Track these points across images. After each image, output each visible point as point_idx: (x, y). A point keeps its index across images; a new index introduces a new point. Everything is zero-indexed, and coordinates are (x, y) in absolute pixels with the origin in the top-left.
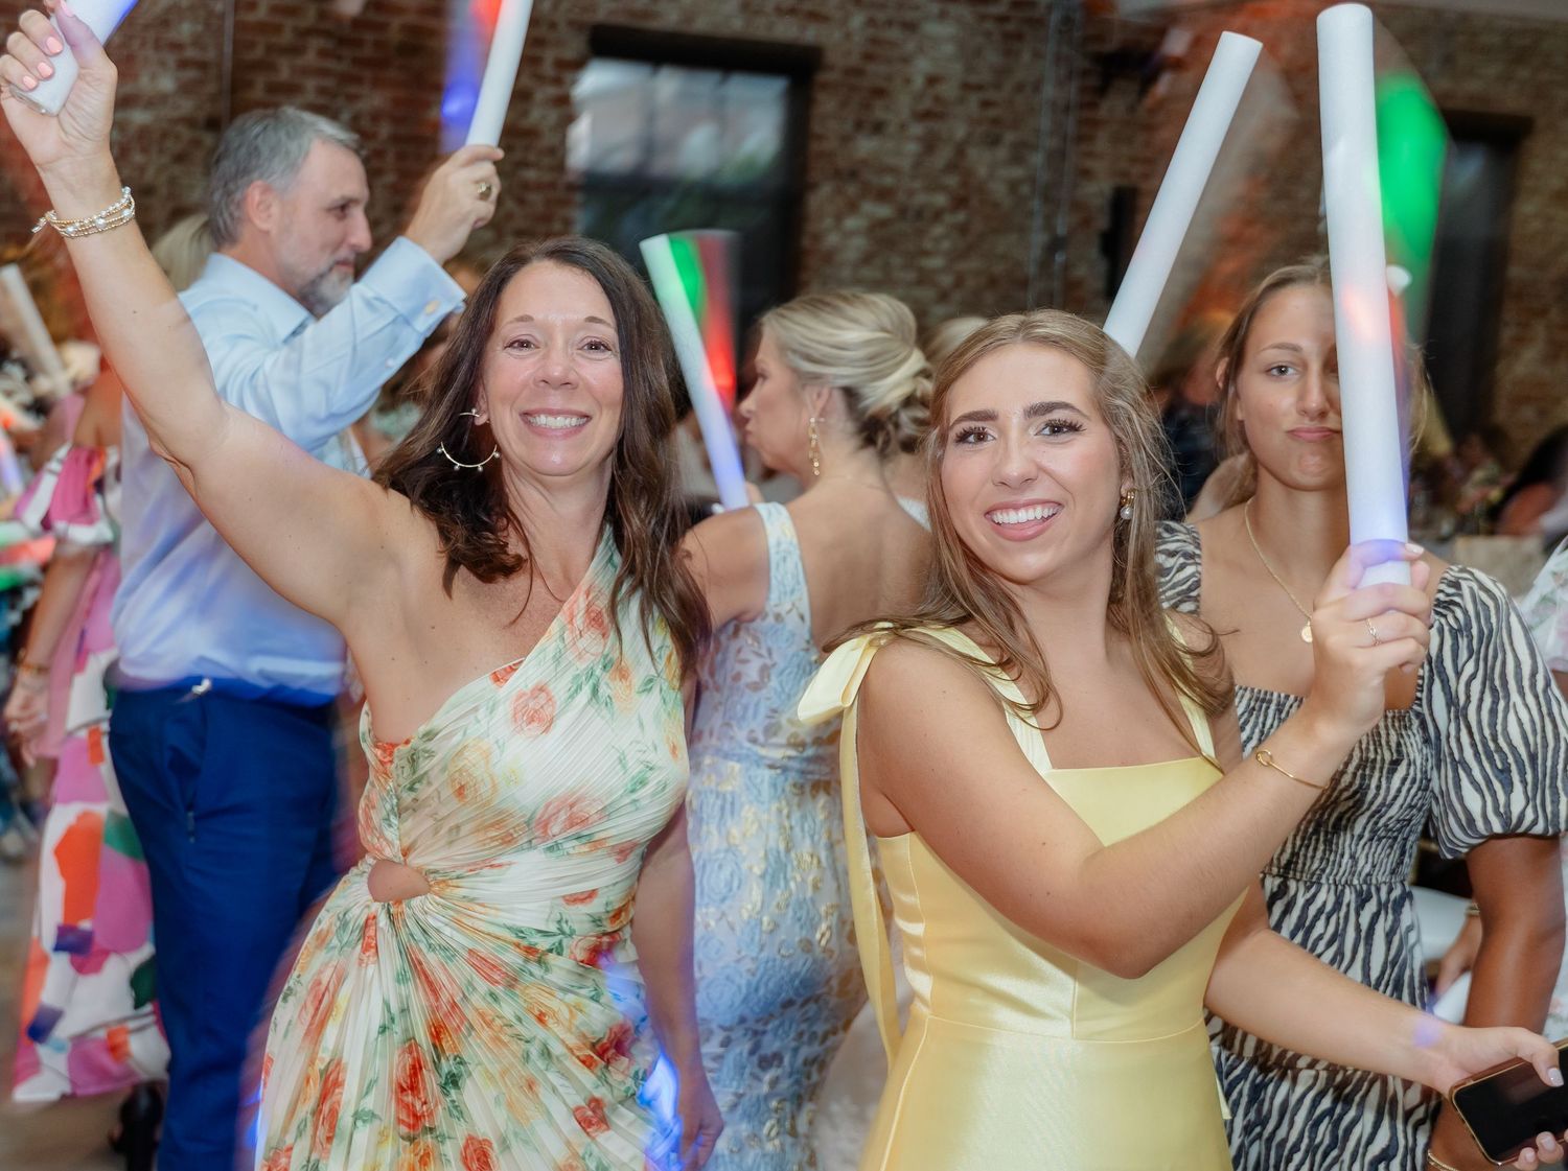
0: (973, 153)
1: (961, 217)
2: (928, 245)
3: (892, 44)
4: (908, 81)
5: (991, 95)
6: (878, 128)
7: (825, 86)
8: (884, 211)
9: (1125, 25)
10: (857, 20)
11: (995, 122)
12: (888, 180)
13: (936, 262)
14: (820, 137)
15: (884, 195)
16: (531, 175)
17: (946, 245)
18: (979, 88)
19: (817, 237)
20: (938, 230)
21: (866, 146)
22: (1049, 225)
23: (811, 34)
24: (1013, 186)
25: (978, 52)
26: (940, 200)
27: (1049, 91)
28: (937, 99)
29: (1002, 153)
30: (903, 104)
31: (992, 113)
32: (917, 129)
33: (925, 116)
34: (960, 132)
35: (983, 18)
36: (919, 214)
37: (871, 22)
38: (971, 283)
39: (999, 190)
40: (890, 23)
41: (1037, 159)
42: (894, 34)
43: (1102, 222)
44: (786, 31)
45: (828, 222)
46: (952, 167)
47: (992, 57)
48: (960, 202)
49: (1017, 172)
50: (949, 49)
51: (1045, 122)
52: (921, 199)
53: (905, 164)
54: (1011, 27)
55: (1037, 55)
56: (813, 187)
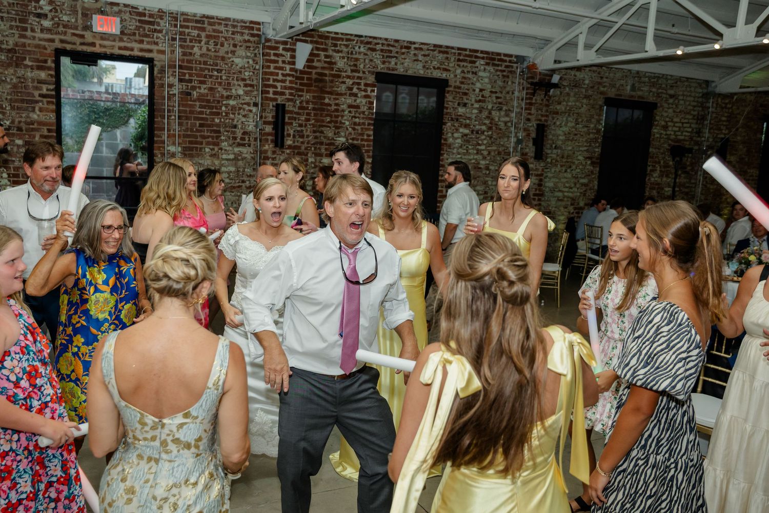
0: (493, 113)
1: (490, 133)
2: (480, 142)
3: (470, 79)
4: (474, 90)
5: (499, 95)
6: (465, 105)
7: (448, 92)
8: (467, 131)
9: (540, 73)
10: (459, 71)
11: (500, 103)
12: (468, 121)
13: (483, 147)
14: (447, 108)
15: (466, 126)
16: (357, 120)
17: (485, 142)
18: (496, 92)
19: (446, 140)
20: (483, 137)
21: (461, 110)
22: (516, 136)
23: (444, 75)
24: (506, 123)
25: (495, 82)
26: (484, 128)
27: (516, 94)
28: (483, 96)
29: (503, 113)
30: (473, 98)
31: (499, 100)
32: (476, 105)
33: (480, 101)
34: (490, 107)
35: (497, 71)
36: (477, 132)
37: (463, 72)
38: (493, 154)
39: (502, 125)
40: (468, 72)
41: (513, 115)
42: (470, 76)
43: (533, 135)
44: (437, 74)
45: (450, 135)
46: (488, 117)
47: (500, 83)
48: (490, 128)
49: (507, 119)
50: (486, 80)
51: (515, 104)
52: (478, 127)
53: (473, 116)
54: (505, 73)
55: (513, 82)
56: (445, 124)
